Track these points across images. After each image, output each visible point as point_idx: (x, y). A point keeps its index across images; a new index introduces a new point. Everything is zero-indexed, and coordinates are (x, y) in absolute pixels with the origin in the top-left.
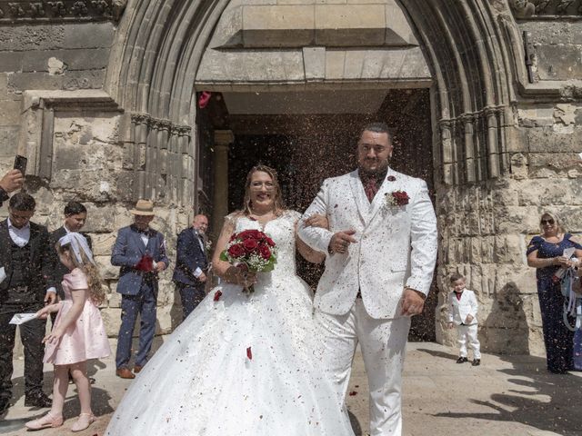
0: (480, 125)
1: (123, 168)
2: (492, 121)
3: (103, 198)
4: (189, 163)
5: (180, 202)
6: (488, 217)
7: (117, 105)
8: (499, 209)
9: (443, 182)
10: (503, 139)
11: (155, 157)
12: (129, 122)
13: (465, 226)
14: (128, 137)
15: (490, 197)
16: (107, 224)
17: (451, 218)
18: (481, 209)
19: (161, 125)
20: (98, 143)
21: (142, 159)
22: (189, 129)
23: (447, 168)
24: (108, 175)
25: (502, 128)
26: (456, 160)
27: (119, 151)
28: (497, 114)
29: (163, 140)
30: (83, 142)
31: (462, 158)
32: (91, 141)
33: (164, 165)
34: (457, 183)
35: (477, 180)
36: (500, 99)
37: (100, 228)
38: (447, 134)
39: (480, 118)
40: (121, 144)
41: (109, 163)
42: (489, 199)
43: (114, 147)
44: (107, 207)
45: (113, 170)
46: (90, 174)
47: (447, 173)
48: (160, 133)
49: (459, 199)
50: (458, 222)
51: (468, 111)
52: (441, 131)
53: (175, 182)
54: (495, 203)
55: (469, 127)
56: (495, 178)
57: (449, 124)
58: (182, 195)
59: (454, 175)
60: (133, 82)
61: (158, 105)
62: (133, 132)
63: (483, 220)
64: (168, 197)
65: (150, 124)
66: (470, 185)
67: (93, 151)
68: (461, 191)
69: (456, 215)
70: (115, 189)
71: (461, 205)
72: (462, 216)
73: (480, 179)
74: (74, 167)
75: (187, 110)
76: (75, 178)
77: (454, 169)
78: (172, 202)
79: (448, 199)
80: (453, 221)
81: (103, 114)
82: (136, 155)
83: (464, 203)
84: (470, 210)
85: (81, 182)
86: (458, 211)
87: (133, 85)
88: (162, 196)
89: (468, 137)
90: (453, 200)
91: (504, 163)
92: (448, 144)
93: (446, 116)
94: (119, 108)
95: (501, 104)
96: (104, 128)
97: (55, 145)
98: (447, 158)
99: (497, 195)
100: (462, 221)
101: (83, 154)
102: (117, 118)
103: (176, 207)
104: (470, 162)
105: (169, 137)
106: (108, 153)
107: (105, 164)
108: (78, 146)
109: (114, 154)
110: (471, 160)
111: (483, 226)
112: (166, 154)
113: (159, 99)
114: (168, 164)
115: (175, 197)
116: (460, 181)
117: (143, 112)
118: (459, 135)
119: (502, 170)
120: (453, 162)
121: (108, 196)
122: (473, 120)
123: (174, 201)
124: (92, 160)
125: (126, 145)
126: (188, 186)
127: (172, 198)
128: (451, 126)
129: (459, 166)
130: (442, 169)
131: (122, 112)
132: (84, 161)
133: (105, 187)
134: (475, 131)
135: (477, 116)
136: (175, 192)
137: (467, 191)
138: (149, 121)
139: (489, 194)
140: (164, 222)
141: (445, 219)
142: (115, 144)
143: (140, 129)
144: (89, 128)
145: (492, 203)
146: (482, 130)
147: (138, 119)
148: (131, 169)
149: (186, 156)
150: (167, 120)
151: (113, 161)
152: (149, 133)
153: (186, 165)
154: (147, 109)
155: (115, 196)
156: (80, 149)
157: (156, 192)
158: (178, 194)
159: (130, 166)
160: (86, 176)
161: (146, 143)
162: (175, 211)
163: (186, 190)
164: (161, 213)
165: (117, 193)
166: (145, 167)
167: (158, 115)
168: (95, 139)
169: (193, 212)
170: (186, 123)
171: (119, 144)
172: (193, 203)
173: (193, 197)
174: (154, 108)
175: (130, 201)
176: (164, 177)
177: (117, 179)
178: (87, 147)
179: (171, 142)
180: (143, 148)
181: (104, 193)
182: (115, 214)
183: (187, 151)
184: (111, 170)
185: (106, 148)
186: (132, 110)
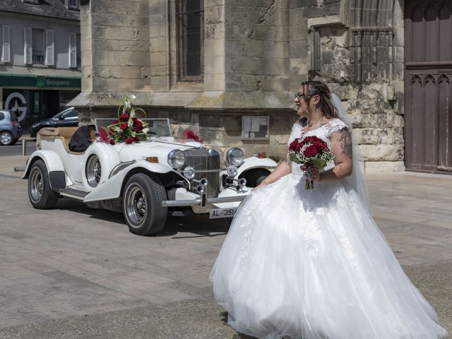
1: (350, 62)
3: (342, 80)
4: (395, 52)
5: (388, 79)
7: (344, 25)
11: (369, 52)
12: (351, 34)
14: (351, 44)
16: (345, 95)
19: (371, 31)
20: (339, 48)
21: (359, 56)
24: (344, 67)
27: (347, 52)
29: (373, 40)
30: (333, 49)
32: (336, 48)
33: (374, 56)
41: (344, 59)
43: (346, 50)
44: (344, 86)
48: (372, 37)
53: (384, 66)
58: (389, 74)
60: (352, 9)
61: (369, 18)
62: (354, 40)
64: (379, 76)
65: (364, 32)
67: (337, 53)
70: (347, 75)
74: (329, 63)
75: (390, 16)
76: (330, 69)
78: (383, 79)
82: (356, 53)
85: (333, 72)
87: (352, 11)
88: (375, 76)
94: (346, 27)
96: (340, 40)
97: (322, 50)
101: (333, 55)
102: (346, 33)
103: (386, 82)
105: (378, 37)
106: (343, 54)
107: (342, 61)
108: (330, 50)
109: (346, 54)
112: (375, 49)
113: (370, 14)
114: (377, 56)
115: (385, 76)
117: (358, 27)
121: (344, 79)
123: (385, 78)
124: (337, 58)
125: (350, 48)
126: (393, 66)
127: (382, 76)
131: (348, 28)
132: (334, 59)
133: (342, 74)
136: (385, 72)
138: (362, 31)
140: (378, 92)
142: (346, 48)
143: (357, 38)
144: (335, 40)
147: (355, 32)
148: (354, 63)
149: (391, 48)
150: (374, 27)
151: (346, 58)
152: (364, 38)
153: (390, 53)
154: (361, 25)
155: (347, 79)
156: (332, 52)
157: (371, 74)
158: (387, 73)
159: (353, 61)
160: (335, 68)
161: (361, 46)
162: (385, 85)
163: (391, 71)
164: (377, 87)
165: (348, 77)
166: (361, 61)
167: (370, 25)
168: (338, 46)
169: (402, 83)
170: (390, 25)
171: (348, 48)
172: (402, 77)
173: (403, 73)
174: (367, 21)
175: (354, 82)
176: (375, 64)
177: (347, 69)
178: (334, 51)
179: (380, 40)
180: (359, 49)
181: (342, 78)
182: (349, 89)
183: (391, 44)
184: (345, 64)
185: (342, 51)
186: (353, 26)
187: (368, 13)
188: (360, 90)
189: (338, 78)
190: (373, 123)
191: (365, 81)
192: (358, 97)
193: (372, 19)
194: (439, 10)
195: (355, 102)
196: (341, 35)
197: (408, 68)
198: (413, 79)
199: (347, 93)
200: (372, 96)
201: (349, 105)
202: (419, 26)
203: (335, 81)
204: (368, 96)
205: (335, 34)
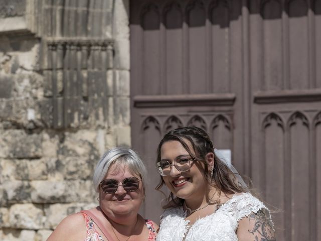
1: (44, 96)
3: (31, 125)
4: (116, 78)
5: (107, 123)
7: (35, 34)
11: (75, 79)
12: (46, 49)
14: (46, 64)
16: (36, 150)
19: (79, 45)
20: (24, 72)
21: (60, 85)
24: (33, 103)
27: (40, 78)
29: (82, 60)
30: (13, 71)
32: (19, 71)
33: (85, 86)
37: (32, 155)
41: (34, 91)
43: (37, 75)
44: (35, 135)
45: (37, 98)
46: (20, 103)
48: (79, 53)
58: (108, 114)
60: (47, 7)
61: (76, 22)
62: (51, 58)
64: (92, 119)
67: (21, 79)
70: (39, 116)
74: (8, 96)
76: (9, 107)
78: (98, 123)
82: (54, 81)
85: (14, 111)
87: (47, 10)
88: (86, 118)
94: (36, 36)
96: (27, 59)
101: (14, 83)
102: (36, 48)
103: (103, 128)
105: (89, 55)
106: (32, 81)
107: (31, 93)
108: (9, 75)
109: (37, 82)
112: (86, 74)
113: (77, 15)
114: (89, 84)
115: (101, 117)
117: (58, 37)
121: (35, 124)
123: (101, 122)
124: (21, 88)
125: (45, 72)
127: (97, 117)
131: (39, 39)
132: (15, 90)
133: (32, 115)
138: (64, 44)
140: (91, 144)
142: (37, 71)
143: (56, 55)
144: (17, 57)
147: (54, 46)
148: (50, 97)
149: (110, 72)
150: (84, 38)
151: (37, 88)
152: (67, 57)
153: (110, 81)
154: (62, 33)
155: (40, 124)
156: (12, 78)
157: (79, 115)
158: (106, 114)
159: (49, 93)
160: (17, 105)
161: (62, 69)
162: (102, 133)
163: (111, 110)
164: (88, 135)
165: (42, 120)
166: (62, 93)
167: (76, 34)
168: (22, 68)
169: (128, 130)
170: (108, 35)
171: (40, 72)
172: (128, 119)
173: (128, 113)
174: (72, 27)
175: (52, 127)
176: (86, 99)
177: (40, 107)
178: (16, 76)
179: (93, 60)
180: (59, 75)
181: (31, 121)
182: (42, 140)
183: (111, 65)
184: (35, 98)
185: (30, 77)
186: (48, 36)
187: (72, 15)
188: (62, 140)
189: (23, 121)
190: (84, 194)
191: (69, 127)
192: (58, 153)
193: (80, 24)
194: (188, 13)
195: (53, 161)
196: (28, 49)
197: (137, 105)
198: (145, 122)
199: (38, 146)
200: (81, 150)
201: (43, 167)
202: (155, 36)
203: (17, 126)
204: (74, 152)
205: (17, 48)
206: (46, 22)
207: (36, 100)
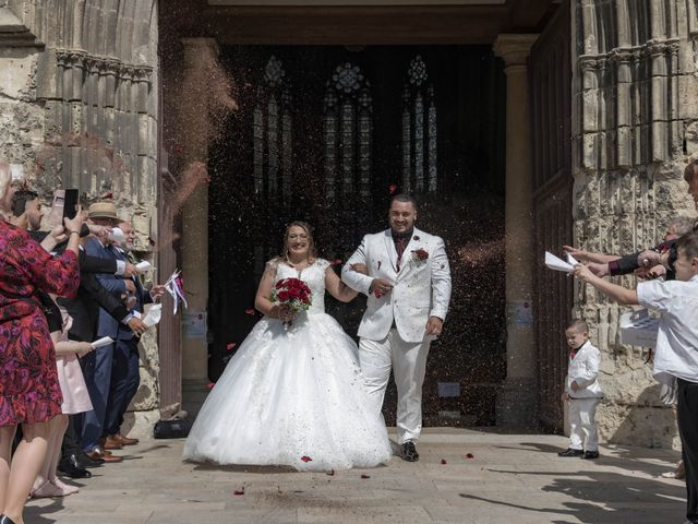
0: (642, 69)
1: (45, 142)
2: (659, 64)
4: (148, 129)
5: (135, 197)
6: (648, 226)
7: (34, 37)
8: (664, 214)
9: (582, 165)
10: (674, 97)
11: (95, 122)
12: (53, 64)
13: (613, 241)
14: (52, 91)
15: (652, 193)
17: (592, 226)
18: (638, 212)
19: (104, 66)
22: (149, 70)
23: (589, 140)
24: (21, 153)
25: (674, 78)
26: (604, 126)
27: (39, 114)
28: (668, 53)
29: (107, 92)
31: (613, 125)
33: (111, 134)
34: (604, 166)
35: (634, 166)
36: (673, 28)
38: (591, 80)
39: (642, 56)
40: (41, 102)
41: (22, 133)
42: (650, 197)
43: (30, 108)
45: (30, 145)
47: (588, 150)
48: (103, 79)
49: (607, 194)
50: (603, 234)
51: (625, 45)
52: (582, 75)
53: (126, 162)
54: (659, 204)
55: (626, 72)
56: (659, 163)
57: (594, 62)
58: (139, 183)
59: (600, 152)
61: (98, 31)
62: (60, 80)
63: (640, 232)
64: (115, 188)
65: (87, 65)
66: (623, 171)
68: (610, 180)
69: (601, 221)
70: (33, 177)
71: (609, 206)
72: (609, 223)
73: (638, 162)
75: (145, 38)
77: (600, 142)
78: (122, 196)
79: (589, 195)
80: (596, 231)
81: (9, 51)
83: (613, 202)
84: (622, 214)
86: (604, 215)
88: (107, 186)
89: (623, 90)
90: (597, 196)
91: (675, 138)
92: (592, 98)
93: (591, 48)
94: (37, 41)
95: (674, 37)
98: (590, 123)
99: (662, 191)
100: (610, 231)
102: (32, 59)
103: (131, 204)
104: (623, 133)
105: (116, 87)
106: (21, 117)
107: (17, 137)
109: (30, 119)
110: (625, 130)
111: (640, 242)
112: (112, 116)
113: (100, 20)
114: (116, 132)
115: (127, 187)
116: (609, 165)
117: (77, 48)
118: (609, 84)
119: (671, 151)
120: (600, 131)
122: (632, 59)
123: (126, 195)
125: (49, 103)
126: (149, 166)
127: (123, 190)
128: (597, 68)
129: (608, 137)
130: (581, 143)
131: (41, 48)
134: (634, 80)
135: (638, 53)
137: (620, 179)
138: (85, 62)
139: (650, 188)
141: (584, 227)
142: (31, 101)
143: (72, 76)
145: (654, 203)
146: (644, 78)
147: (67, 60)
148: (58, 145)
149: (143, 119)
150: (111, 56)
152: (86, 83)
154: (84, 40)
157: (98, 180)
158: (132, 183)
159: (56, 138)
161: (81, 100)
166: (79, 140)
169: (156, 212)
170: (143, 59)
171: (38, 102)
172: (155, 197)
173: (156, 186)
177: (36, 161)
179: (120, 95)
180: (77, 110)
181: (17, 182)
183: (146, 107)
184: (27, 145)
185: (16, 109)
186: (58, 44)
191: (84, 197)
193: (104, 34)
206: (55, 21)
207: (28, 150)
